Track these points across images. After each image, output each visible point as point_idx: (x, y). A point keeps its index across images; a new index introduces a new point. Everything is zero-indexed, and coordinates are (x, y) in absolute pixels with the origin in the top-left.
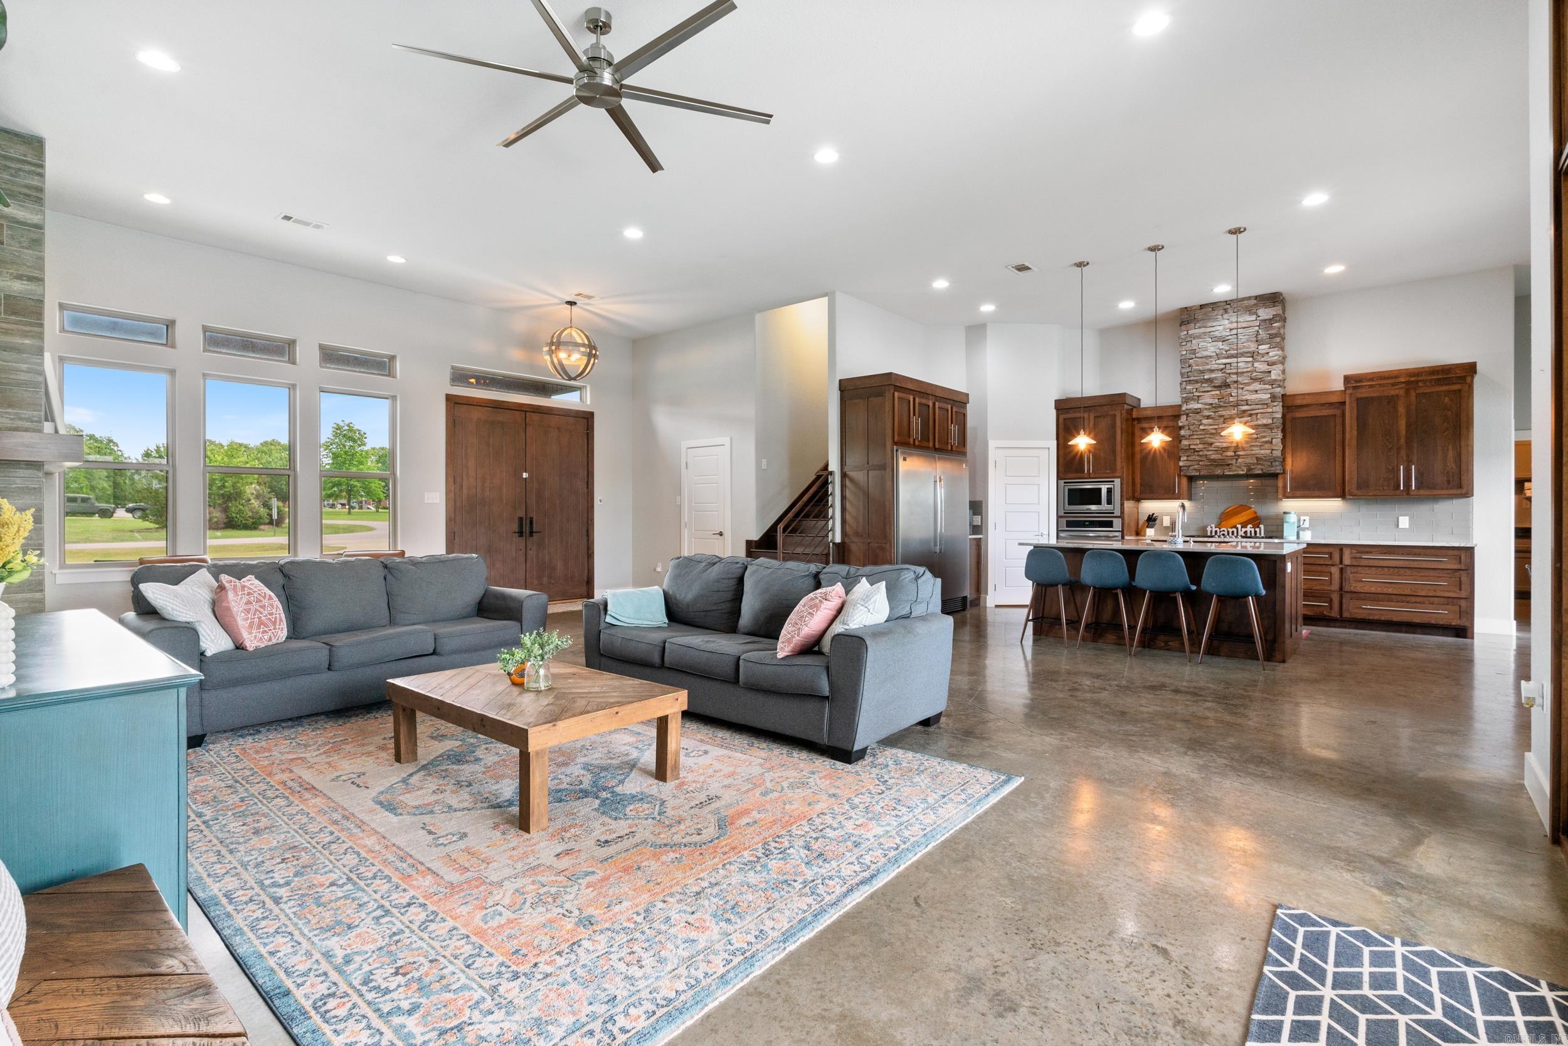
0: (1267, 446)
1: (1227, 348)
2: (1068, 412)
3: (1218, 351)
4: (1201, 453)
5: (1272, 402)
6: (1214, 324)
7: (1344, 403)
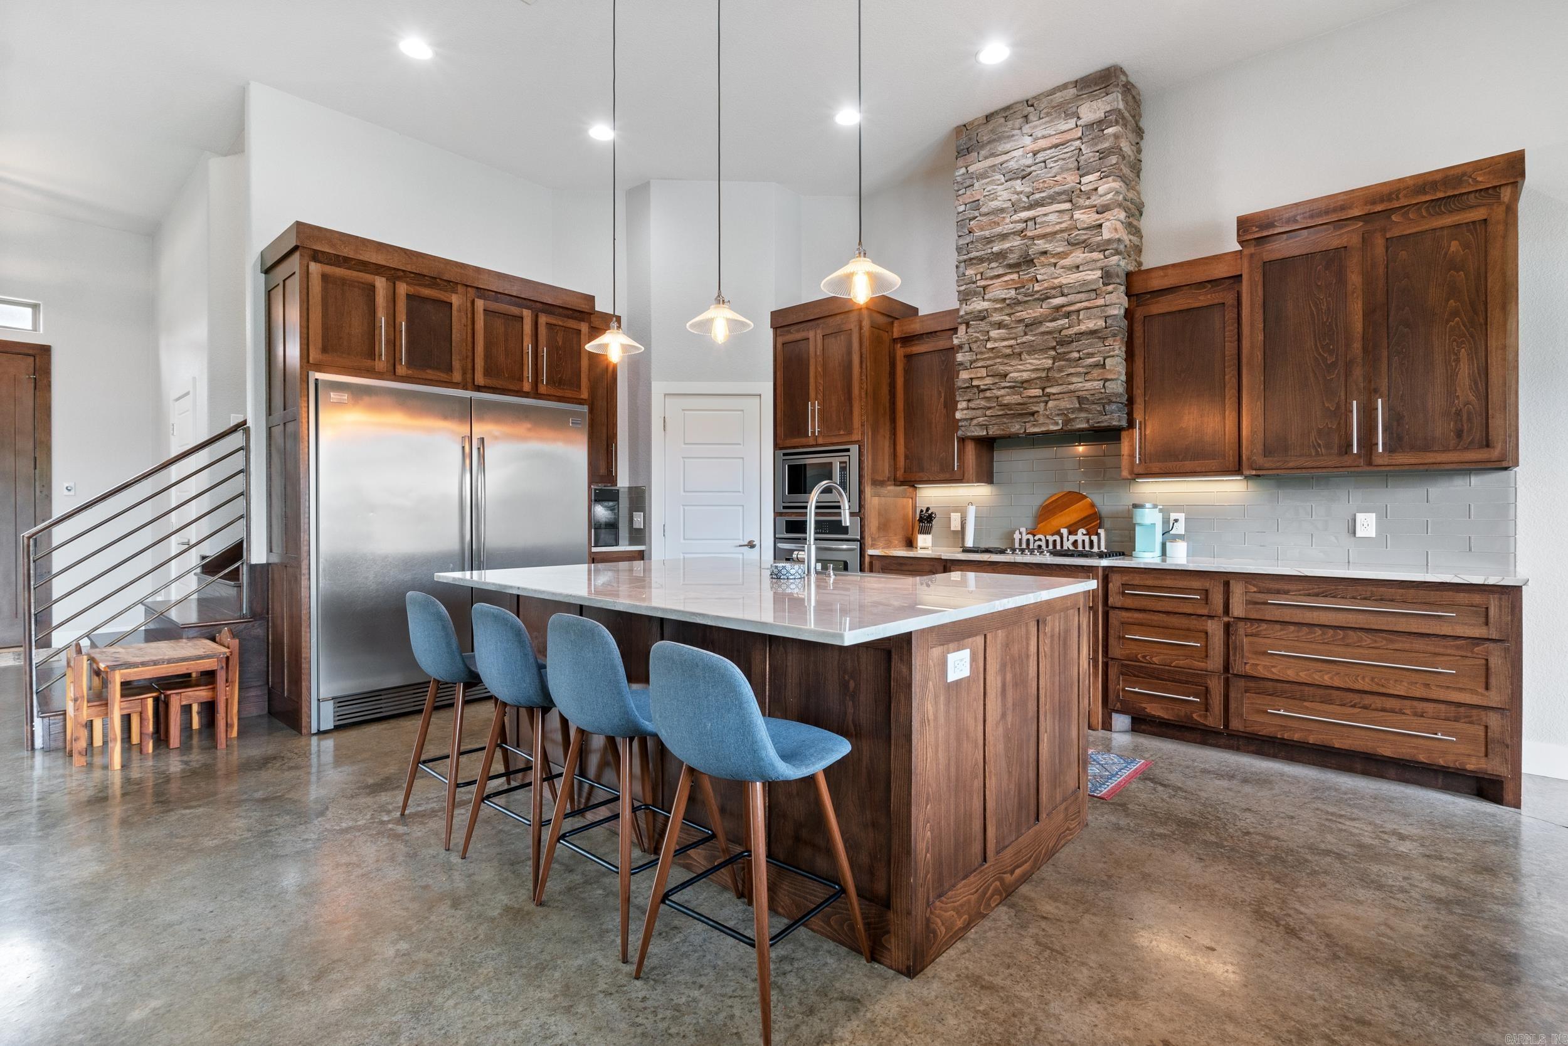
0: (1096, 373)
1: (1028, 190)
2: (789, 332)
3: (1014, 197)
4: (988, 394)
5: (1105, 284)
6: (1008, 147)
7: (1238, 278)
